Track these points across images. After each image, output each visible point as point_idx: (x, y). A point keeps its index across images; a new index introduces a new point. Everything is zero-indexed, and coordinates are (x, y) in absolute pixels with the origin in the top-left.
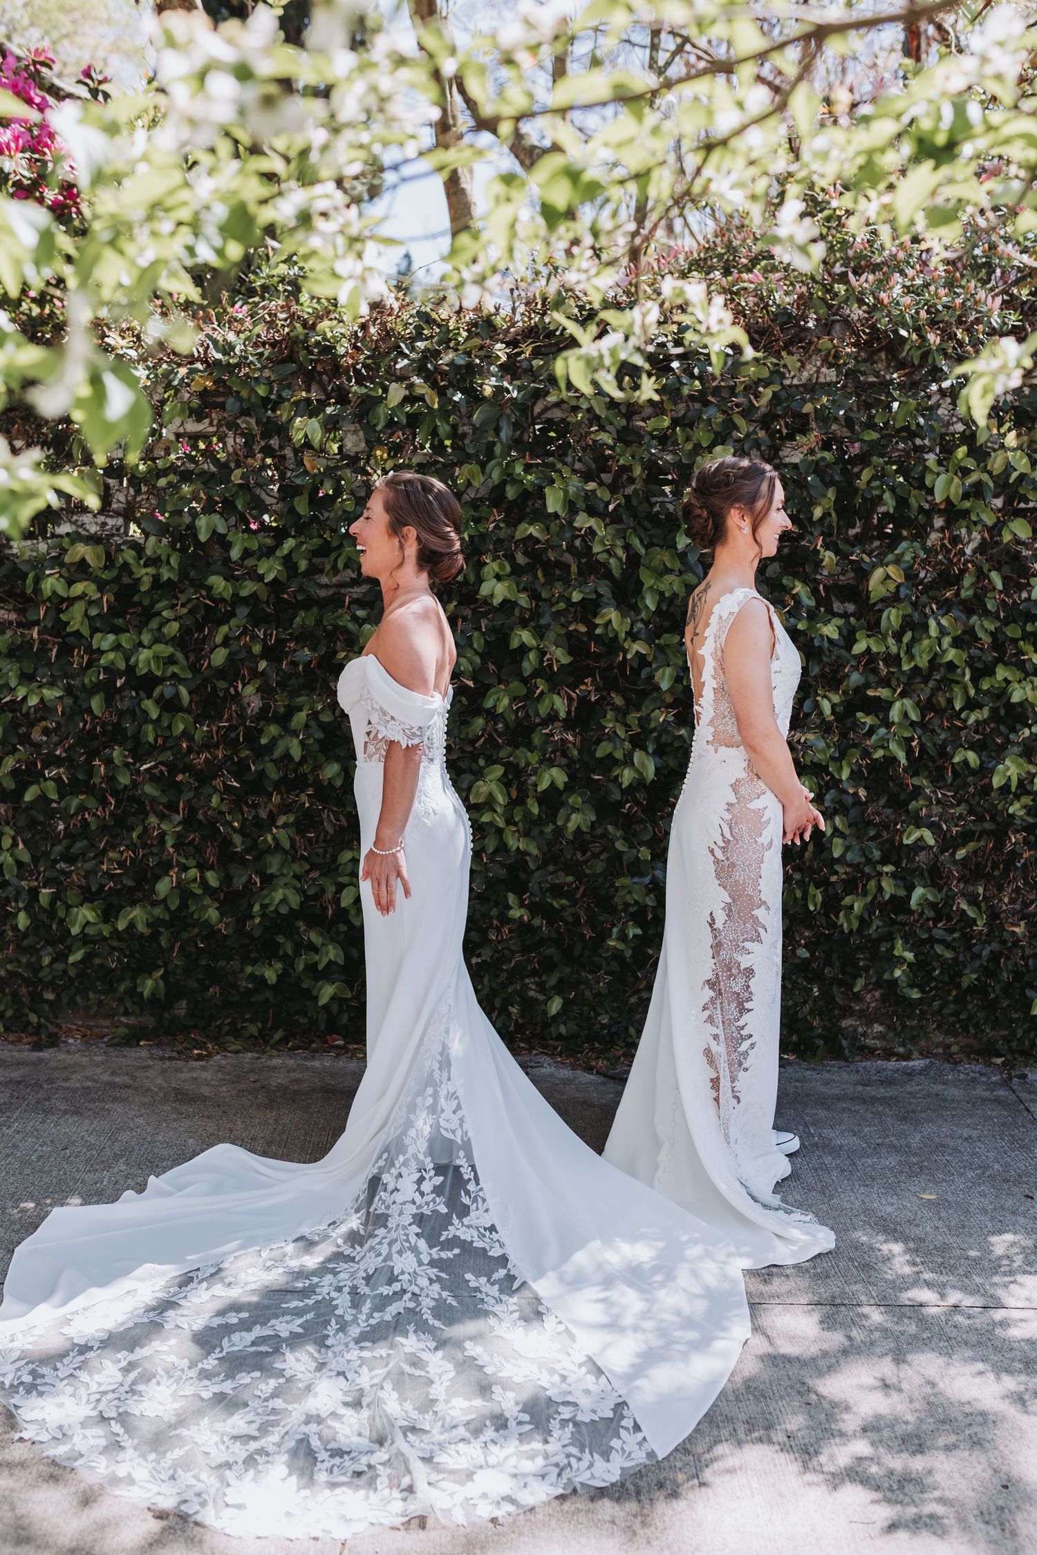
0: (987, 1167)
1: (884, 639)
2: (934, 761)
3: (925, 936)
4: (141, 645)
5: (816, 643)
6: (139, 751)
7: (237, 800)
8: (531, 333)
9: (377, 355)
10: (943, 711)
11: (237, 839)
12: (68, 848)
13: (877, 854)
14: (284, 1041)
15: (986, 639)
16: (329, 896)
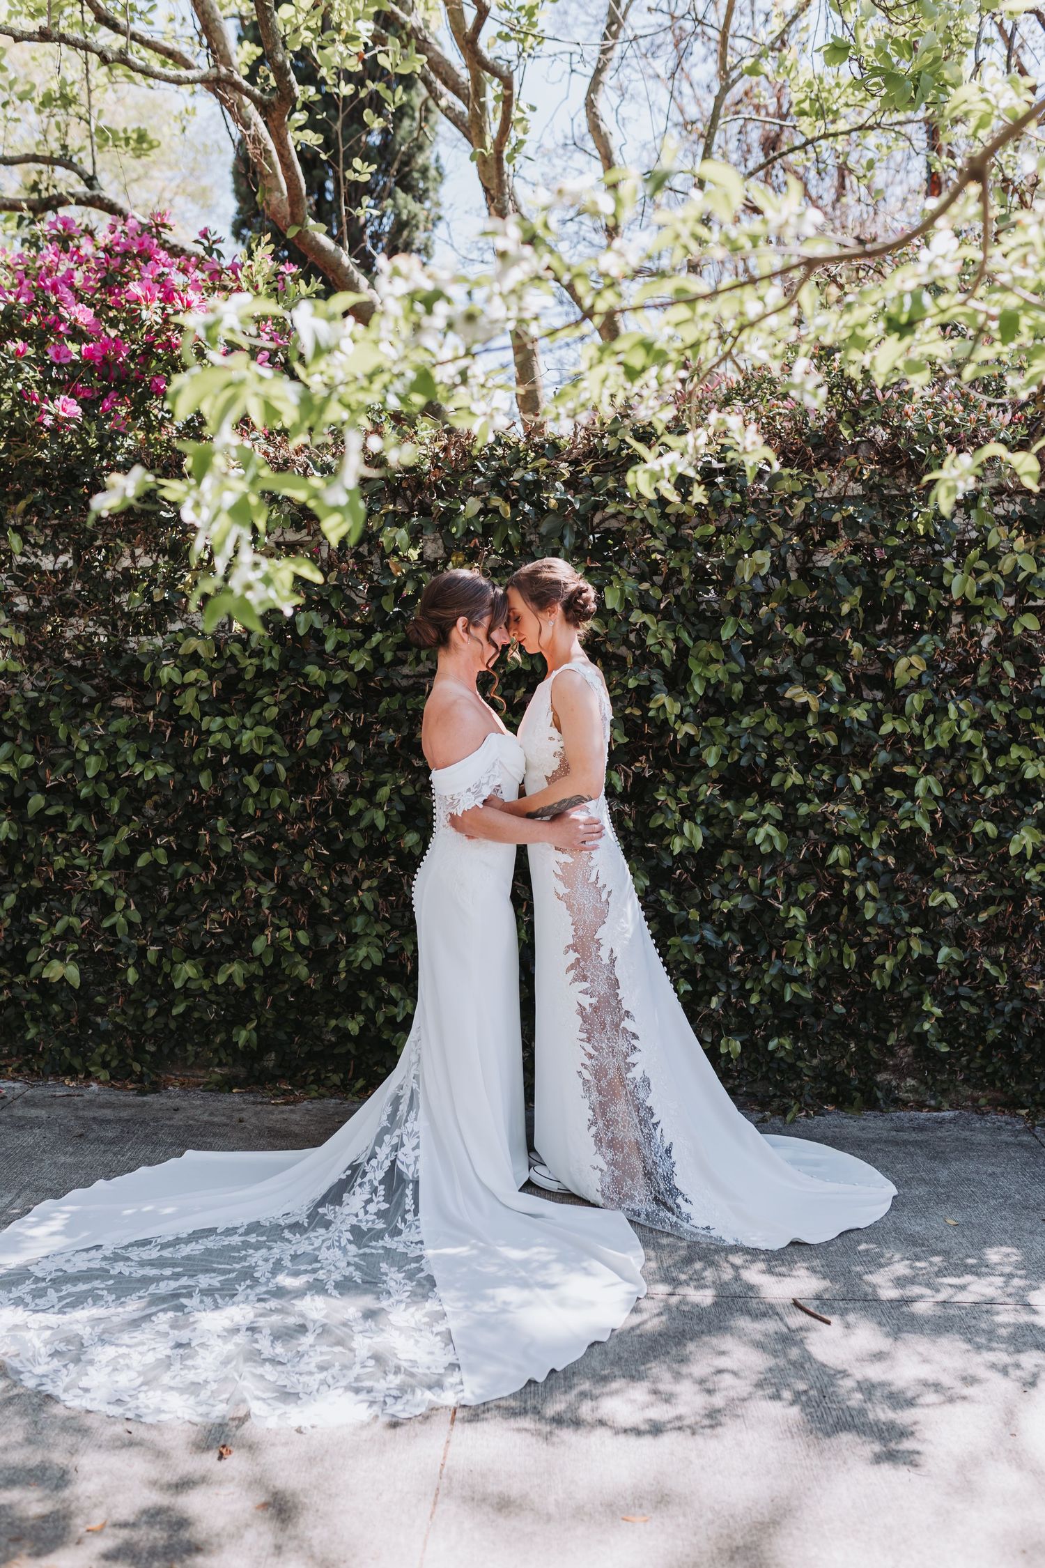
0: (1009, 1197)
1: (909, 721)
2: (956, 832)
3: (951, 993)
4: (244, 726)
5: (847, 724)
6: (240, 822)
7: (326, 866)
8: (591, 453)
9: (456, 474)
10: (964, 787)
11: (325, 902)
12: (172, 911)
13: (905, 916)
15: (1001, 722)
16: (408, 953)
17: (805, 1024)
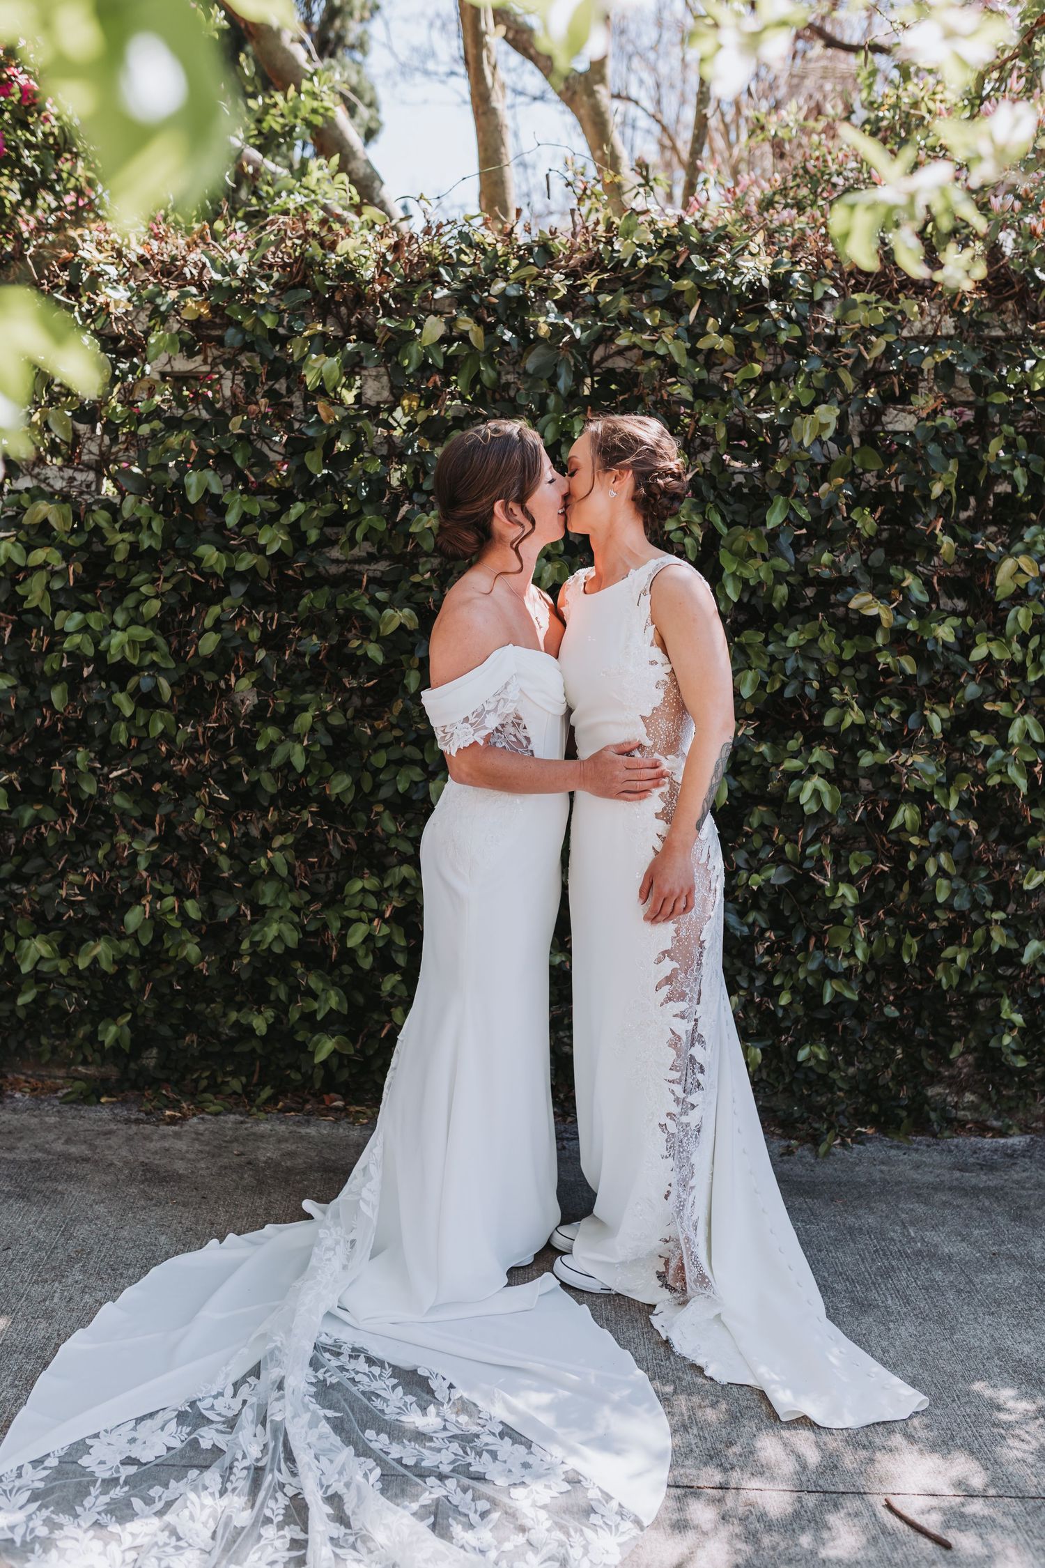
1: (1009, 643)
3: (1036, 995)
4: (113, 626)
5: (930, 647)
6: (108, 754)
7: (226, 816)
8: (594, 263)
9: (410, 284)
11: (224, 862)
12: (19, 867)
13: (987, 898)
14: (273, 1100)
16: (333, 932)
17: (845, 1027)
